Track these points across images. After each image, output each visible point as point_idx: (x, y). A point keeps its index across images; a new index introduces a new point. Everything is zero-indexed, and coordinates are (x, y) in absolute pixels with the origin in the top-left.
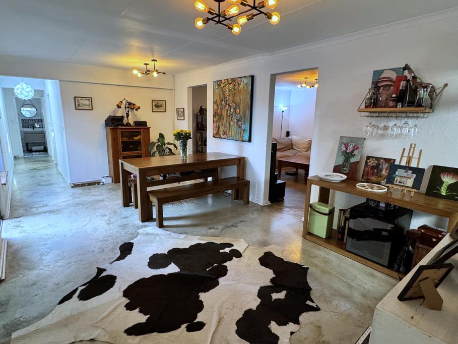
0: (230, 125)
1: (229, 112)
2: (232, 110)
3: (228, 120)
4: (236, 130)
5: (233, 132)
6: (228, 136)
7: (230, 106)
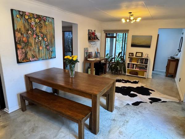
0: (39, 50)
1: (37, 40)
2: (40, 38)
3: (37, 46)
4: (46, 53)
5: (43, 54)
6: (38, 58)
7: (38, 36)
